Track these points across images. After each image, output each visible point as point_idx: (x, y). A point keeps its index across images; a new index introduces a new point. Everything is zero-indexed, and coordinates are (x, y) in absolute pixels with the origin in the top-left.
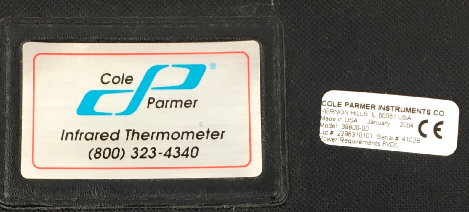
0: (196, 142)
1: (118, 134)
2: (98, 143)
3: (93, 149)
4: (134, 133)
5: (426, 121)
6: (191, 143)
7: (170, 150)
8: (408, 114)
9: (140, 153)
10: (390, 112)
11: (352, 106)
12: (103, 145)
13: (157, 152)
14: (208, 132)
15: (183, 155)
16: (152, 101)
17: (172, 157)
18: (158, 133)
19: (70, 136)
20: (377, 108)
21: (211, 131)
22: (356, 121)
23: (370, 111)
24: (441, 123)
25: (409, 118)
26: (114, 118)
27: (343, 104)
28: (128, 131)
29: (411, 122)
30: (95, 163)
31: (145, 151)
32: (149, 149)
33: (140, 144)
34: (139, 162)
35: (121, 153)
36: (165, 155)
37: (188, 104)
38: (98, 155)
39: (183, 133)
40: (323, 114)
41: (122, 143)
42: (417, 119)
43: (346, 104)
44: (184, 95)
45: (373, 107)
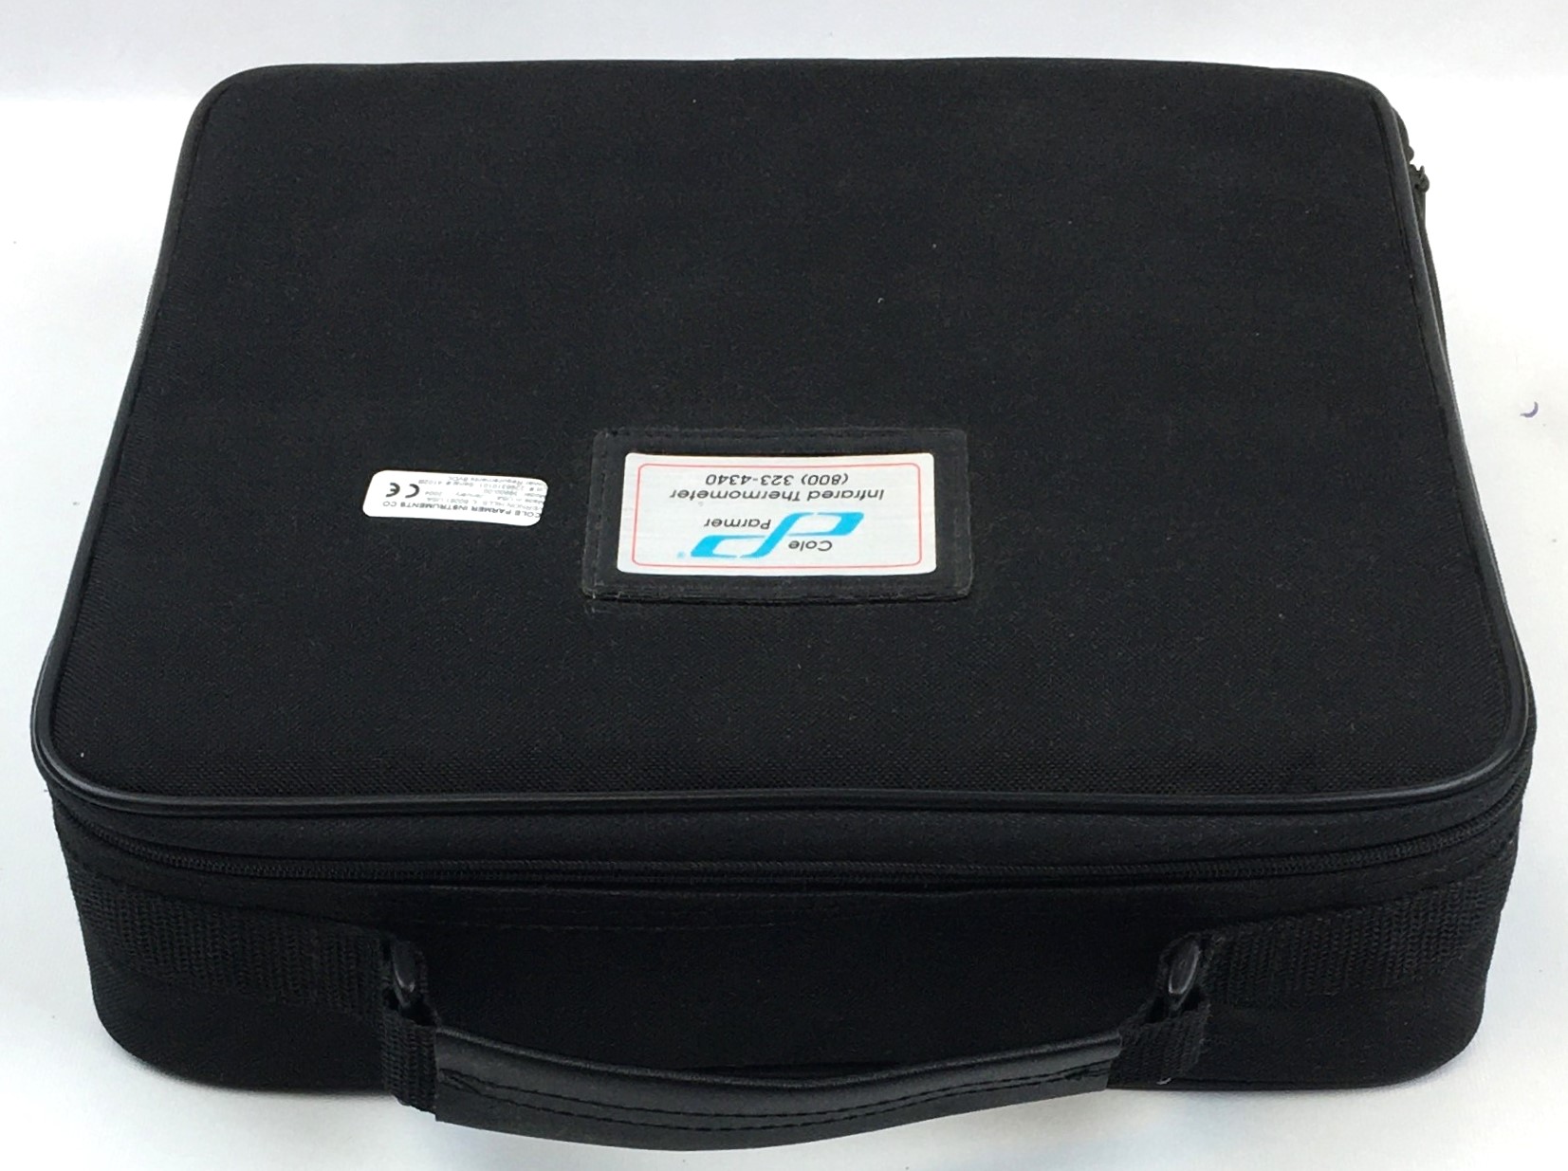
0: (709, 489)
1: (810, 497)
2: (835, 489)
3: (843, 483)
4: (789, 498)
5: (408, 497)
6: (715, 488)
7: (743, 483)
8: (431, 502)
9: (782, 480)
10: (454, 504)
11: (502, 511)
12: (830, 487)
13: (760, 481)
14: (692, 497)
15: (726, 478)
16: (765, 526)
17: (741, 476)
18: (757, 497)
19: (873, 494)
20: (470, 508)
21: (688, 498)
22: (499, 498)
23: (479, 505)
24: (388, 496)
25: (429, 499)
26: (815, 511)
27: (513, 513)
28: (797, 499)
29: (428, 496)
30: (841, 472)
31: (776, 482)
32: (770, 484)
33: (781, 488)
34: (784, 473)
35: (806, 480)
36: (749, 478)
37: (718, 523)
38: (837, 478)
39: (725, 497)
40: (542, 506)
41: (805, 490)
42: (420, 498)
43: (508, 513)
44: (721, 531)
45: (473, 509)
